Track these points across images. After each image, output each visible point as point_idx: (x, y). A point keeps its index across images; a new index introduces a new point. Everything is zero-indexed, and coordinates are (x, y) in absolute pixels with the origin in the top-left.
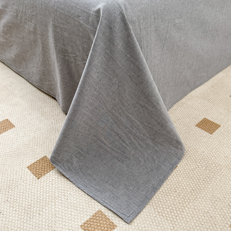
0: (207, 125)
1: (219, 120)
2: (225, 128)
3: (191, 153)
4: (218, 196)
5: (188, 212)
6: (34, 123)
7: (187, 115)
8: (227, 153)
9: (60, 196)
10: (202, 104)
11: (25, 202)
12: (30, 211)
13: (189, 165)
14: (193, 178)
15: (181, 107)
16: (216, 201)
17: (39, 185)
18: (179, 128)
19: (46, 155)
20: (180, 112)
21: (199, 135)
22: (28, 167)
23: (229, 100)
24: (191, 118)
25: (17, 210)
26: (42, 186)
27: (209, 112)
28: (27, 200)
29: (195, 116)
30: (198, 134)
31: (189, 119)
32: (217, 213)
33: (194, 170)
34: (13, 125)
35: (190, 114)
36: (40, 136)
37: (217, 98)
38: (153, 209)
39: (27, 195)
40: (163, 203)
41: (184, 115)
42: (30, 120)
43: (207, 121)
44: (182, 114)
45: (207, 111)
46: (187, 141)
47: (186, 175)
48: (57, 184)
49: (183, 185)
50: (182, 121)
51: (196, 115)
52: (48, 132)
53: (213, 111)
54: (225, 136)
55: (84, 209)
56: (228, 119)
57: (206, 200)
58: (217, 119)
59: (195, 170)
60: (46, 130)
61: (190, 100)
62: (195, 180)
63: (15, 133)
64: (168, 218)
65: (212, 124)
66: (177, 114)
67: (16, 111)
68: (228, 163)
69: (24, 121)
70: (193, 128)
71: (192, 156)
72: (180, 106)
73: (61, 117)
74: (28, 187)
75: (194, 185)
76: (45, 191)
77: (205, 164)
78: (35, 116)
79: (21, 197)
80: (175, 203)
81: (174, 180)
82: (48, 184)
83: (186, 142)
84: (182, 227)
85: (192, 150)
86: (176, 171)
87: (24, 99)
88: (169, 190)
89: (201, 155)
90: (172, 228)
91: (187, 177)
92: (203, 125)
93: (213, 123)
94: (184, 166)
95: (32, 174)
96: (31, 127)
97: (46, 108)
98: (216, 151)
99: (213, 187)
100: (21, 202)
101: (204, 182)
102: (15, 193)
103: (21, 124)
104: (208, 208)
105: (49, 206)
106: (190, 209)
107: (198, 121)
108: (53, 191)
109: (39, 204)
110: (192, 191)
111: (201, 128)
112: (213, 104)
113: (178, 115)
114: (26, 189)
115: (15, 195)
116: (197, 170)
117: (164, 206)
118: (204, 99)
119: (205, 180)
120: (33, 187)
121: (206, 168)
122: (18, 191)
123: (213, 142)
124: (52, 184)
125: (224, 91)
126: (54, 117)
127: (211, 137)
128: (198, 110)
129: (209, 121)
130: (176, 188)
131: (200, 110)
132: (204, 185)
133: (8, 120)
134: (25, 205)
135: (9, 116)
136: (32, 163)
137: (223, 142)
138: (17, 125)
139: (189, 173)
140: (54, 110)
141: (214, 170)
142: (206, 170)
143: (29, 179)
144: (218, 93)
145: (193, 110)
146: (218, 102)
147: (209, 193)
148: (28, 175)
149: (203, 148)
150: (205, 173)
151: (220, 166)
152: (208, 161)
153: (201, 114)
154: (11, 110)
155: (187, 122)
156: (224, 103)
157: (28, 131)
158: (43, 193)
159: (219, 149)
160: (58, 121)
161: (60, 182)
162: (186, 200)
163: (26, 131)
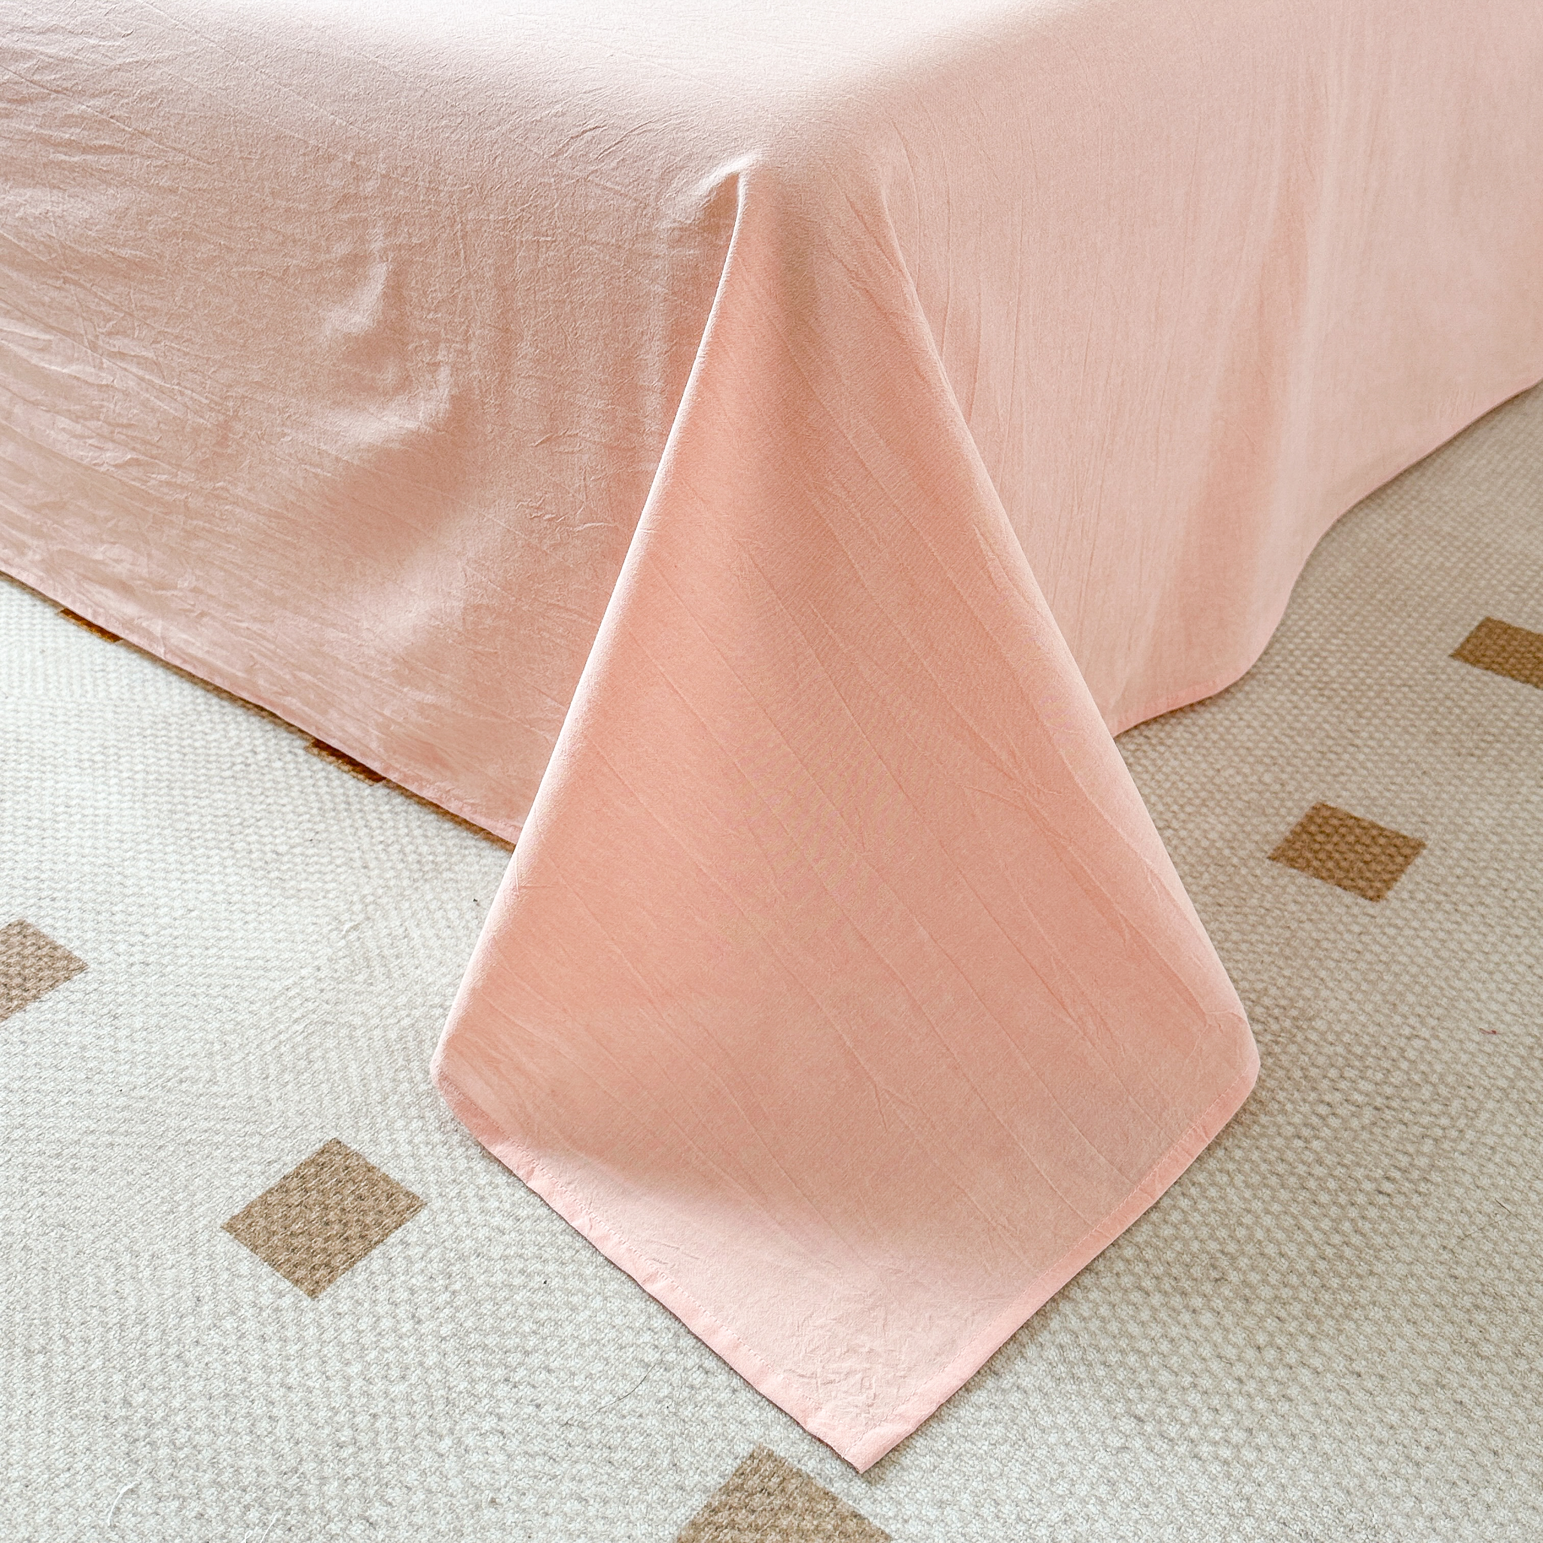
0: (1343, 847)
1: (1407, 811)
2: (1455, 855)
4: (1483, 1280)
5: (1319, 1396)
6: (213, 932)
7: (1203, 794)
8: (1494, 1007)
10: (1289, 718)
11: (256, 1452)
12: (304, 1511)
14: (1312, 1184)
15: (1162, 749)
16: (1476, 1307)
17: (331, 1334)
19: (334, 1134)
21: (1304, 917)
22: (230, 1227)
23: (1450, 680)
24: (1231, 812)
25: (211, 1512)
26: (347, 1337)
27: (1342, 764)
29: (1253, 795)
30: (1293, 907)
31: (1226, 820)
32: (1492, 1380)
33: (1306, 1132)
34: (69, 958)
35: (1225, 788)
36: (271, 1014)
37: (1376, 675)
38: (1097, 1405)
39: (259, 1409)
40: (1154, 1361)
41: (1190, 794)
42: (183, 917)
43: (1335, 822)
45: (1325, 763)
46: (1239, 957)
47: (1264, 1167)
48: (446, 1311)
49: (1259, 1235)
50: (1183, 833)
51: (1260, 793)
52: (323, 985)
53: (1361, 757)
54: (1463, 908)
55: (654, 1454)
56: (1461, 802)
57: (1417, 1314)
58: (1398, 802)
59: (1317, 1137)
60: (304, 972)
62: (1324, 1198)
63: (92, 1007)
64: (1205, 1450)
65: (1368, 842)
67: (72, 859)
68: (1510, 1072)
69: (137, 928)
70: (1258, 872)
72: (1154, 741)
73: (392, 873)
74: (255, 1358)
75: (1326, 1224)
76: (374, 1369)
77: (1370, 1087)
78: (207, 886)
79: (220, 1425)
80: (1230, 1353)
81: (1197, 1210)
84: (1294, 1494)
85: (1276, 1011)
87: (113, 781)
88: (1174, 1271)
89: (1338, 1034)
91: (1273, 1181)
92: (1317, 846)
95: (266, 1269)
96: (196, 961)
97: (277, 823)
98: (1424, 1002)
99: (1442, 1227)
100: (226, 1458)
101: (1381, 1200)
102: (176, 1404)
103: (122, 947)
104: (1434, 1362)
105: (425, 1464)
106: (1329, 1380)
107: (1283, 828)
108: (430, 1362)
109: (354, 1455)
110: (1322, 1265)
111: (1309, 865)
112: (1352, 713)
114: (247, 1369)
116: (1325, 1132)
118: (1293, 685)
119: (1387, 1187)
120: (292, 1349)
121: (1384, 1116)
122: (194, 1390)
123: (1394, 949)
124: (413, 1316)
125: (1411, 627)
126: (343, 877)
127: (1380, 921)
128: (1267, 760)
129: (1351, 822)
130: (1219, 1255)
131: (1282, 756)
132: (1389, 1221)
133: (31, 930)
134: (260, 1471)
135: (32, 901)
136: (254, 1196)
137: (1453, 945)
138: (96, 955)
139: (1285, 1157)
140: (333, 836)
141: (1432, 1119)
142: (1383, 1124)
143: (255, 1305)
144: (1376, 639)
145: (1236, 759)
146: (1387, 699)
147: (1425, 1263)
148: (239, 1276)
149: (1344, 996)
150: (1382, 1145)
151: (1463, 1092)
152: (1389, 1071)
153: (1292, 778)
154: (35, 856)
155: (1214, 841)
156: (1420, 702)
157: (179, 990)
158: (369, 1381)
159: (1441, 989)
160: (374, 902)
161: (464, 1297)
162: (1291, 1326)
163: (168, 989)
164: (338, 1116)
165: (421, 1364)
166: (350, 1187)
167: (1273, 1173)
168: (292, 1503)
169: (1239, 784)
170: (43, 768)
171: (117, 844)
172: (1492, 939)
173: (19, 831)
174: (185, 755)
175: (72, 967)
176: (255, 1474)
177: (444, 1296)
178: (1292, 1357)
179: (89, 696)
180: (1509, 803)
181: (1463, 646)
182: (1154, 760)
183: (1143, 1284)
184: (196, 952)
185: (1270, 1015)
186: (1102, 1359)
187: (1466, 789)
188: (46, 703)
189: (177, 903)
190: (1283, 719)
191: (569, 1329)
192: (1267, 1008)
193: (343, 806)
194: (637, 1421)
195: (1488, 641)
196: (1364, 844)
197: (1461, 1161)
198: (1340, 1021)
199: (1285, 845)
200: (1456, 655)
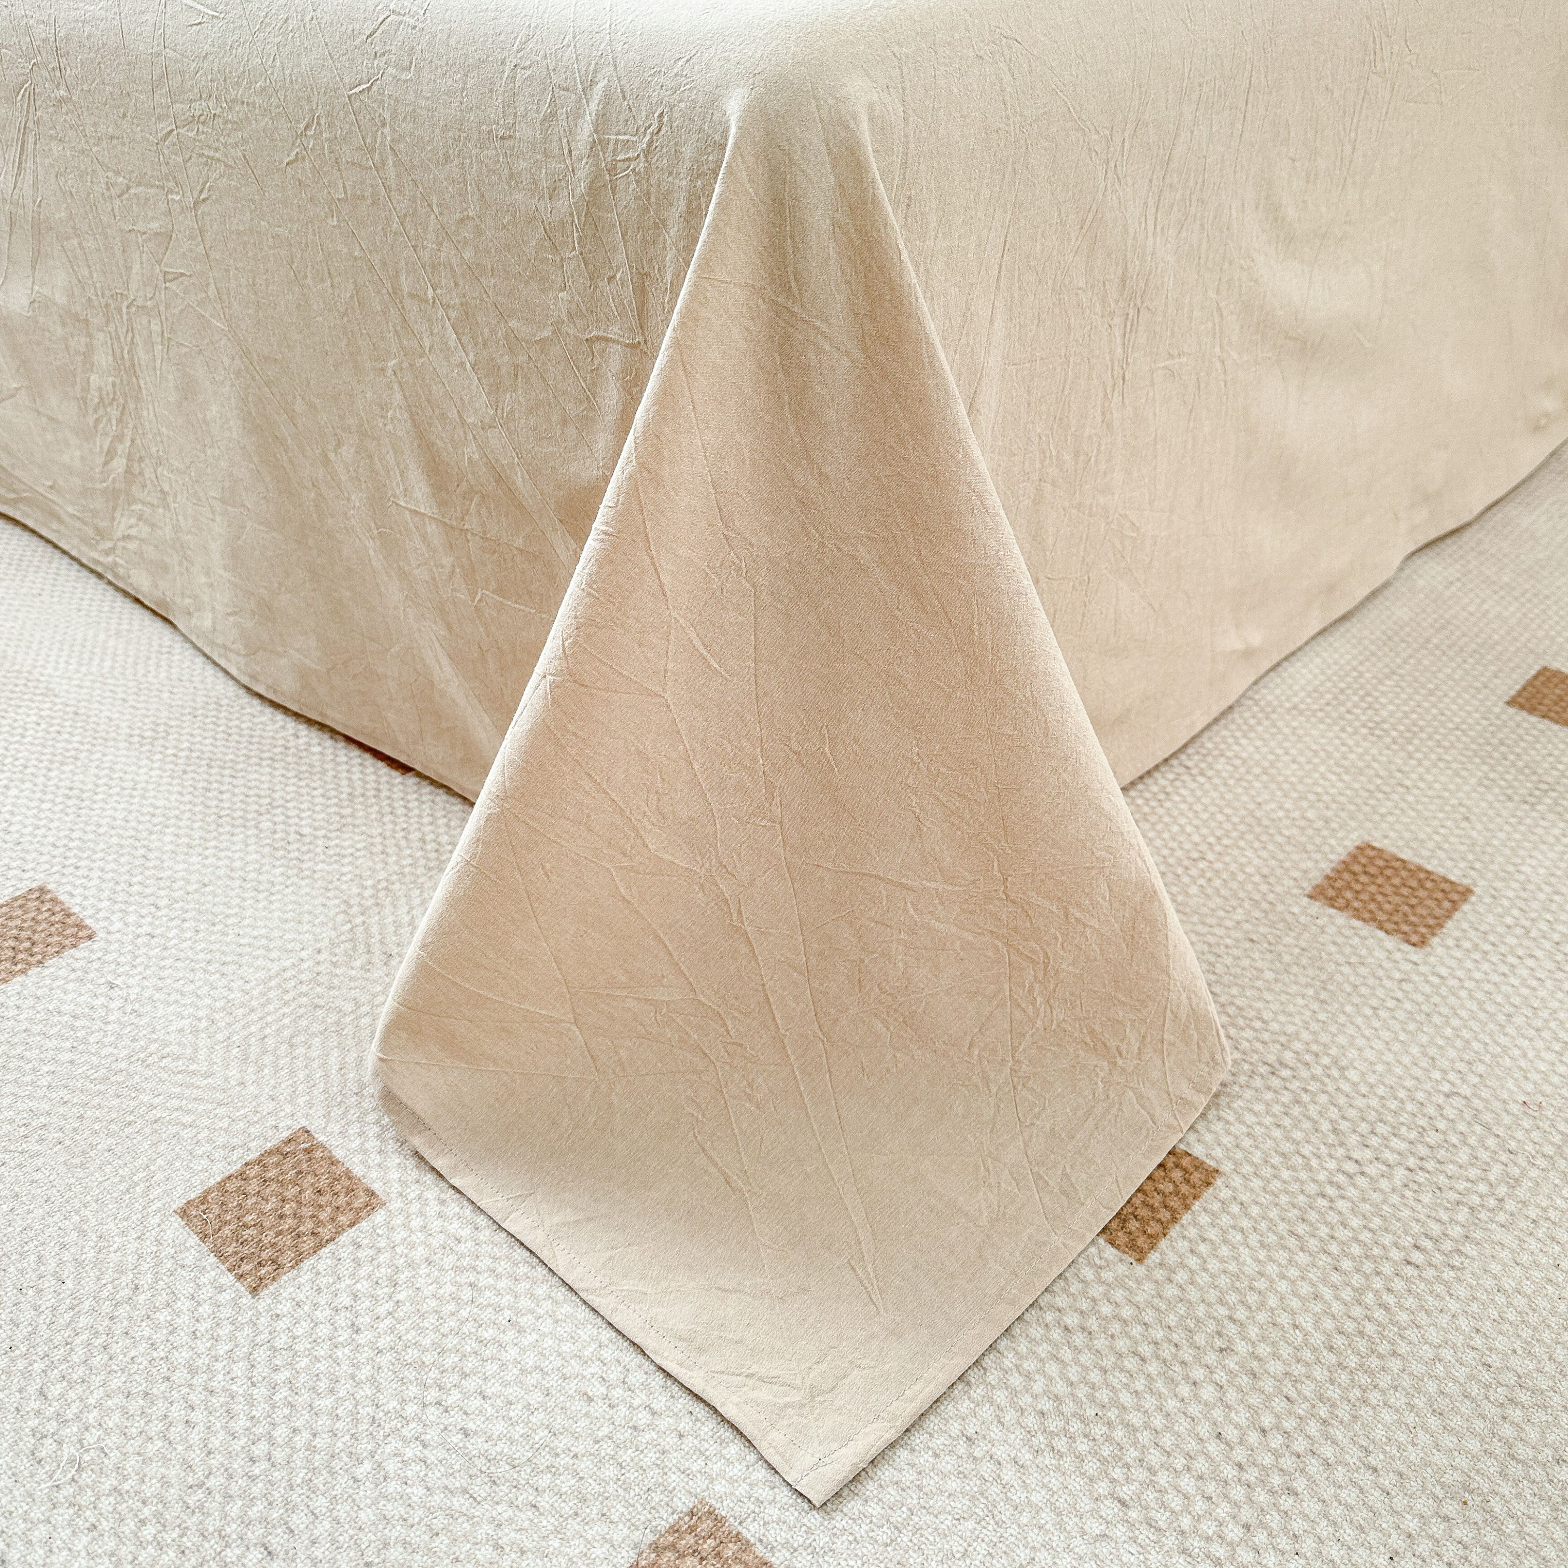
0: (1388, 890)
1: (1456, 856)
2: (1506, 903)
3: (1303, 1080)
4: (1520, 1371)
5: (1328, 1493)
6: (222, 908)
7: (1242, 828)
8: (1543, 1067)
10: (1337, 755)
11: (166, 1460)
12: (202, 1533)
13: (1297, 1161)
14: (1334, 1248)
15: (1201, 779)
16: (1511, 1400)
17: (265, 1336)
18: (1204, 910)
19: (304, 1123)
20: (1199, 807)
21: (1341, 959)
22: (184, 1213)
23: (1505, 726)
24: (1271, 847)
25: (105, 1525)
26: (282, 1341)
27: (1389, 804)
29: (1295, 831)
30: (1333, 949)
31: (1264, 854)
33: (1331, 1191)
34: (80, 926)
35: (1266, 822)
36: (263, 994)
37: (1429, 718)
38: (1077, 1484)
39: (176, 1412)
40: (1145, 1437)
41: (1227, 826)
42: (196, 891)
43: (1381, 863)
44: (1213, 824)
45: (1372, 802)
46: (1270, 997)
47: (1282, 1227)
48: (387, 1322)
49: (1272, 1301)
50: (1218, 866)
51: (1302, 829)
52: (321, 968)
53: (1410, 798)
54: (1511, 960)
55: (583, 1500)
56: (1512, 849)
57: (1443, 1404)
58: (1446, 846)
59: (1342, 1197)
60: (304, 954)
61: (1252, 735)
62: (1346, 1264)
63: (91, 976)
65: (1414, 884)
66: (1175, 822)
67: (101, 830)
69: (151, 900)
70: (1296, 909)
71: (1314, 1094)
72: (1195, 771)
73: (409, 861)
74: (183, 1356)
75: (1347, 1295)
76: (303, 1378)
77: (1402, 1146)
78: (226, 862)
79: (132, 1427)
80: (1231, 1434)
81: (1205, 1270)
82: (324, 1331)
83: (1259, 1005)
85: (1308, 1058)
86: (1216, 1206)
87: (158, 757)
88: (1175, 1337)
89: (1371, 1086)
91: (1292, 1242)
92: (1356, 887)
94: (1267, 1172)
95: (212, 1259)
96: (201, 935)
97: (305, 806)
98: (1467, 1057)
99: (1475, 1307)
100: (133, 1463)
101: (1410, 1271)
102: (92, 1401)
103: (132, 918)
104: (1462, 1462)
105: (338, 1491)
106: (1340, 1473)
107: (1324, 865)
108: (361, 1376)
109: (266, 1472)
110: (1339, 1341)
111: (1347, 906)
112: (1403, 754)
113: (1183, 831)
114: (173, 1368)
115: (92, 1417)
116: (1352, 1192)
117: (1154, 1457)
118: (1342, 723)
119: (1417, 1257)
120: (222, 1349)
121: (1417, 1178)
122: (113, 1386)
123: (1436, 999)
124: (353, 1325)
125: (1467, 673)
126: (360, 861)
127: (1423, 969)
128: (1311, 797)
129: (1397, 864)
130: (1226, 1322)
131: (1327, 793)
132: (1418, 1297)
133: (49, 896)
134: (165, 1482)
135: (55, 869)
136: (212, 1182)
137: (1499, 998)
138: (106, 924)
139: (1305, 1217)
140: (357, 822)
141: (1469, 1185)
142: (1416, 1188)
143: (193, 1298)
144: (1430, 682)
145: (1279, 793)
146: (1438, 741)
147: (1454, 1347)
148: (183, 1266)
149: (1379, 1045)
150: (1413, 1210)
151: (1504, 1157)
152: (1424, 1129)
153: (1337, 816)
154: (69, 825)
155: (1251, 875)
156: (1473, 747)
157: (179, 964)
158: (294, 1391)
159: (1486, 1044)
160: (386, 889)
161: (407, 1307)
162: (1301, 1409)
163: (167, 962)
164: (310, 1105)
165: (353, 1377)
166: (310, 1179)
167: (1292, 1233)
168: (192, 1521)
169: (1280, 819)
170: (94, 742)
171: (148, 818)
172: (1542, 993)
173: (59, 800)
174: (230, 735)
175: (80, 934)
176: (158, 1485)
177: (387, 1306)
178: (1300, 1445)
179: (150, 675)
181: (1519, 694)
182: (1193, 790)
183: (1140, 1349)
184: (202, 927)
185: (1299, 1061)
186: (1086, 1431)
187: (1518, 836)
188: (110, 681)
189: (194, 877)
190: (1329, 755)
191: (513, 1352)
192: (1297, 1053)
193: (373, 792)
194: (571, 1462)
195: (1545, 691)
196: (1410, 887)
197: (1499, 1234)
198: (1374, 1072)
199: (1325, 882)
200: (1512, 702)
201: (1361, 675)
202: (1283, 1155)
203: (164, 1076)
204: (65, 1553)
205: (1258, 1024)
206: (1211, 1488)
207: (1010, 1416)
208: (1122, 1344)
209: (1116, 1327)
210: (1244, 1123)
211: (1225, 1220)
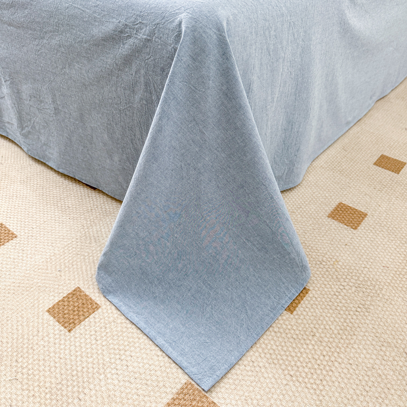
0: (347, 215)
1: (363, 205)
2: (375, 217)
3: (329, 265)
4: (384, 337)
5: (340, 370)
6: (51, 228)
7: (310, 199)
8: (386, 260)
9: (113, 361)
10: (332, 179)
11: (51, 377)
12: (62, 395)
13: (328, 286)
14: (339, 308)
16: (382, 345)
17: (73, 343)
18: (302, 221)
19: (78, 285)
21: (336, 233)
22: (48, 311)
23: (373, 170)
24: (318, 204)
25: (37, 395)
26: (78, 344)
27: (346, 192)
28: (54, 374)
29: (323, 199)
30: (333, 230)
31: (316, 206)
32: (387, 367)
33: (337, 294)
34: (13, 234)
35: (316, 197)
36: (64, 251)
37: (355, 168)
38: (280, 371)
39: (52, 364)
40: (296, 359)
41: (307, 199)
42: (43, 224)
43: (345, 208)
44: (303, 198)
45: (342, 191)
46: (319, 244)
47: (326, 303)
48: (104, 338)
49: (325, 323)
50: (305, 209)
51: (325, 199)
52: (78, 244)
53: (351, 190)
54: (378, 232)
55: (159, 382)
56: (377, 203)
57: (366, 347)
58: (360, 203)
59: (340, 295)
60: (73, 240)
62: (342, 312)
63: (17, 247)
64: (309, 385)
65: (353, 213)
67: (16, 207)
68: (390, 278)
69: (31, 226)
70: (324, 220)
71: (331, 269)
73: (98, 214)
74: (52, 349)
75: (342, 320)
76: (84, 354)
77: (354, 281)
78: (50, 215)
79: (41, 369)
80: (316, 357)
81: (308, 315)
82: (88, 341)
83: (317, 246)
84: (334, 399)
85: (329, 259)
86: (309, 299)
87: (29, 186)
88: (302, 333)
89: (345, 266)
90: (318, 403)
91: (328, 307)
92: (339, 214)
93: (355, 211)
94: (321, 289)
95: (57, 323)
96: (45, 236)
97: (69, 199)
98: (368, 258)
99: (373, 322)
100: (42, 378)
101: (357, 313)
102: (30, 362)
104: (371, 361)
105: (96, 383)
106: (343, 365)
107: (331, 209)
108: (99, 352)
109: (77, 379)
110: (341, 332)
111: (337, 219)
112: (349, 178)
113: (296, 200)
114: (50, 353)
115: (30, 367)
116: (342, 294)
117: (299, 364)
118: (333, 170)
119: (359, 310)
120: (62, 347)
121: (358, 289)
122: (35, 358)
123: (360, 243)
124: (96, 339)
125: (363, 156)
126: (86, 214)
127: (356, 235)
128: (327, 190)
129: (349, 208)
130: (313, 328)
131: (331, 189)
132: (359, 320)
133: (4, 226)
134: (51, 383)
135: (4, 218)
136: (55, 302)
137: (375, 242)
138: (20, 233)
139: (331, 300)
140: (84, 203)
141: (371, 291)
142: (358, 292)
143: (54, 334)
144: (354, 159)
145: (319, 190)
146: (357, 175)
147: (369, 332)
148: (50, 325)
149: (346, 255)
150: (357, 298)
151: (378, 283)
152: (359, 277)
153: (333, 195)
154: (7, 206)
155: (313, 212)
156: (366, 176)
157: (40, 244)
158: (82, 357)
159: (372, 254)
160: (93, 221)
161: (109, 334)
162: (333, 350)
163: (37, 243)
164: (79, 280)
165: (97, 353)
166: (81, 301)
167: (328, 305)
168: (59, 393)
169: (320, 197)
170: (11, 182)
171: (28, 203)
172: (386, 241)
173: (3, 199)
174: (47, 180)
175: (13, 236)
176: (49, 384)
177: (104, 334)
180: (389, 204)
181: (376, 162)
183: (293, 336)
184: (45, 233)
185: (327, 260)
186: (282, 358)
187: (378, 200)
188: (14, 165)
189: (42, 220)
191: (137, 345)
192: (327, 258)
193: (87, 195)
194: (155, 372)
195: (383, 161)
197: (378, 303)
198: (346, 262)
199: (331, 213)
200: (375, 164)
201: (337, 157)
202: (325, 285)
203: (39, 274)
204: (27, 403)
205: (317, 251)
206: (312, 371)
207: (263, 355)
208: (289, 336)
209: (287, 331)
210: (315, 277)
211: (312, 302)
